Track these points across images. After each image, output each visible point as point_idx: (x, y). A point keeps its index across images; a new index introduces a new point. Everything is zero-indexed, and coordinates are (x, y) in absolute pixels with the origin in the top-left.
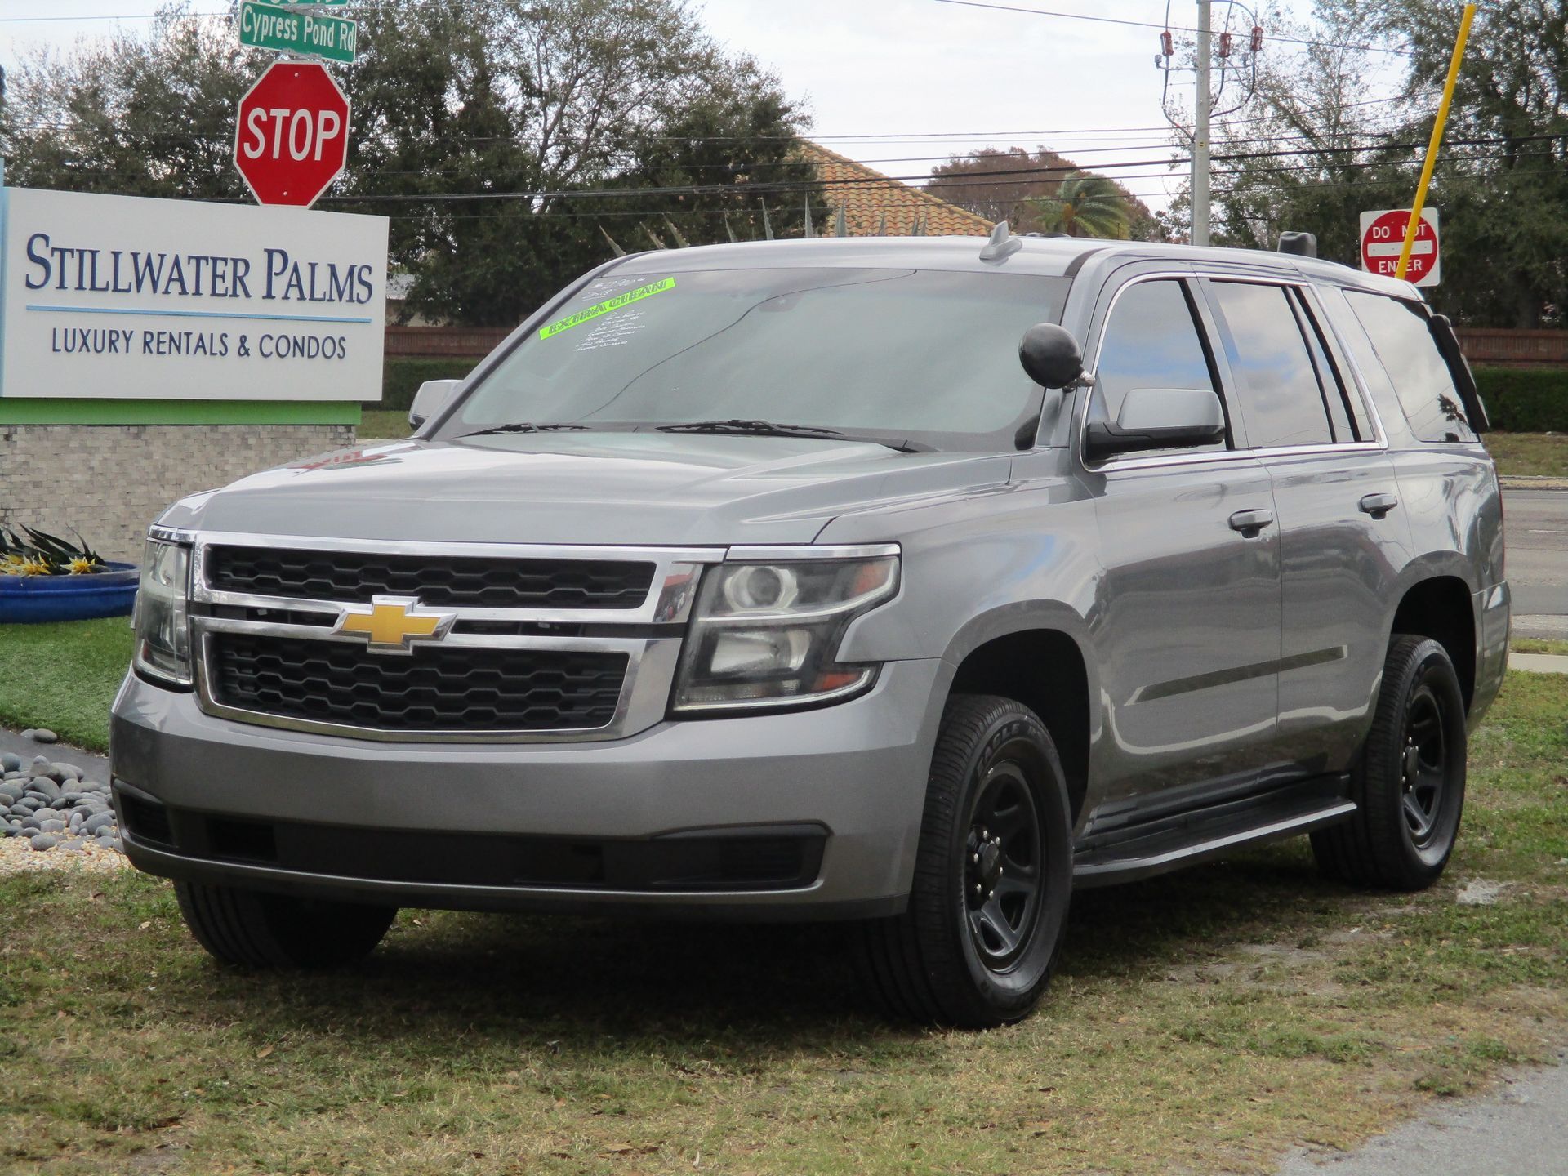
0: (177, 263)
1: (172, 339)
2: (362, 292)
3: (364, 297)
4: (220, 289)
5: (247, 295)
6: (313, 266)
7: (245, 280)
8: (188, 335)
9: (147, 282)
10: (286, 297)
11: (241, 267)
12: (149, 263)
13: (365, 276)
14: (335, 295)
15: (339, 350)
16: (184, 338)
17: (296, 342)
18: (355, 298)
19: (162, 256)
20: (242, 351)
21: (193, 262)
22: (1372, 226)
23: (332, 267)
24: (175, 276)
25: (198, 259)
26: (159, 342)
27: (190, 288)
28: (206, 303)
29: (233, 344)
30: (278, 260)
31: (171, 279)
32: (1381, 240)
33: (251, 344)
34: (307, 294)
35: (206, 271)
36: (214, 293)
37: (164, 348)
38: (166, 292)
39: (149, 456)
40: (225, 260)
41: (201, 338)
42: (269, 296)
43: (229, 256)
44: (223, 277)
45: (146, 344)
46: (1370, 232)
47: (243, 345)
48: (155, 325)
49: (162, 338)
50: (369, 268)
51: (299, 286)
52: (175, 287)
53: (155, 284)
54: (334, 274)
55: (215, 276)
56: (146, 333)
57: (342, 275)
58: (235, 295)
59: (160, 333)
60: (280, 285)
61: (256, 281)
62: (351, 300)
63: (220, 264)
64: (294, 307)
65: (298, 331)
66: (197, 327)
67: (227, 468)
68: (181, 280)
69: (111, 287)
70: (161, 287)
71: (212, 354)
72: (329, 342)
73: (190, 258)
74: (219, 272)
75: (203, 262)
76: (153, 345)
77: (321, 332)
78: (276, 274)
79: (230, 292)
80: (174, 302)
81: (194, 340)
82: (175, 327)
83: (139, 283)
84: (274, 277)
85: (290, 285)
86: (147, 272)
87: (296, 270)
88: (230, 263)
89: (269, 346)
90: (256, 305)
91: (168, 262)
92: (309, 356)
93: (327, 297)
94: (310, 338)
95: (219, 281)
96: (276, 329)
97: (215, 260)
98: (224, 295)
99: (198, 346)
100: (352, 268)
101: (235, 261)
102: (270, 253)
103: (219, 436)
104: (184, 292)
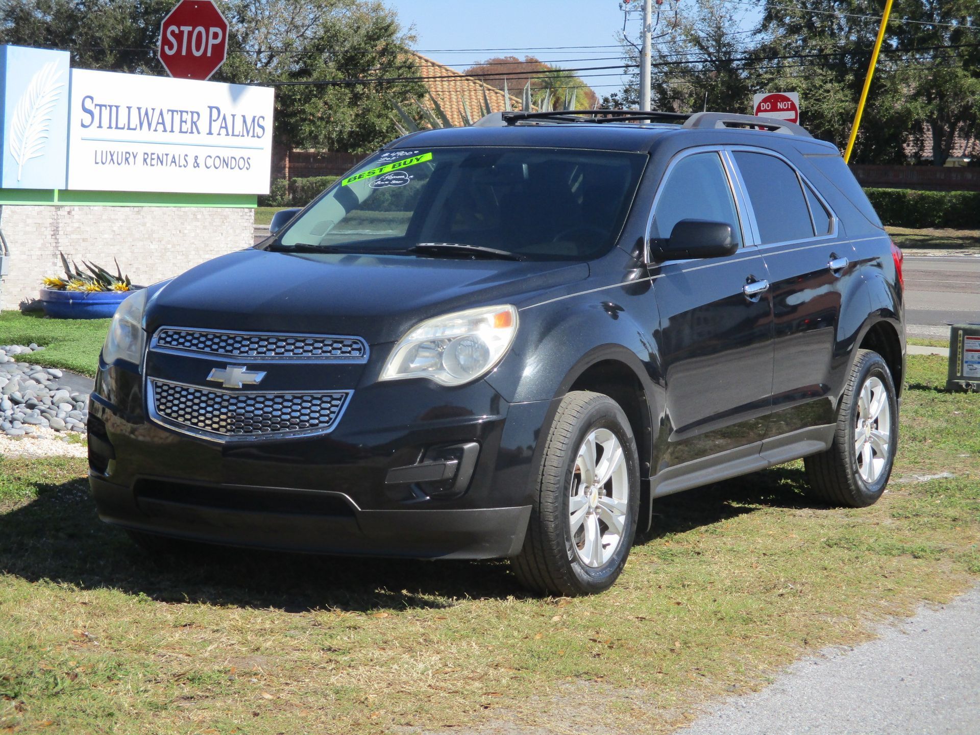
0: (161, 114)
1: (158, 157)
2: (259, 131)
3: (260, 134)
4: (183, 130)
5: (199, 133)
6: (233, 116)
7: (198, 123)
8: (167, 155)
9: (145, 124)
10: (219, 134)
11: (195, 115)
12: (146, 114)
13: (261, 122)
14: (245, 133)
15: (247, 165)
16: (165, 157)
17: (224, 160)
18: (256, 135)
19: (153, 109)
20: (196, 165)
21: (170, 113)
22: (760, 104)
23: (244, 117)
24: (160, 121)
25: (173, 111)
26: (152, 159)
27: (168, 128)
28: (177, 137)
29: (191, 160)
30: (215, 111)
31: (158, 123)
32: (765, 111)
33: (201, 161)
34: (230, 133)
35: (177, 117)
36: (181, 132)
37: (154, 162)
38: (156, 130)
39: (144, 224)
40: (187, 112)
41: (174, 157)
42: (210, 133)
43: (189, 110)
44: (185, 122)
45: (145, 160)
46: (759, 107)
47: (196, 161)
48: (149, 149)
49: (153, 156)
50: (263, 118)
51: (226, 127)
52: (160, 127)
53: (149, 125)
54: (245, 121)
55: (182, 121)
56: (145, 154)
57: (249, 122)
58: (192, 132)
59: (152, 154)
60: (216, 126)
61: (203, 124)
62: (253, 136)
63: (184, 114)
64: (224, 140)
65: (226, 153)
66: (172, 151)
67: (186, 232)
68: (163, 123)
69: (126, 127)
70: (153, 127)
71: (180, 166)
72: (242, 160)
73: (169, 111)
74: (184, 119)
75: (175, 113)
76: (148, 161)
77: (238, 154)
78: (214, 121)
79: (189, 131)
80: (160, 136)
81: (170, 158)
82: (160, 150)
83: (141, 124)
84: (213, 123)
85: (221, 127)
86: (145, 118)
87: (224, 118)
88: (190, 114)
89: (210, 162)
90: (203, 138)
91: (157, 113)
92: (231, 168)
93: (241, 134)
94: (232, 158)
95: (183, 124)
96: (214, 152)
97: (182, 112)
98: (186, 132)
99: (172, 162)
100: (254, 117)
101: (192, 113)
102: (211, 108)
103: (182, 214)
104: (165, 130)
